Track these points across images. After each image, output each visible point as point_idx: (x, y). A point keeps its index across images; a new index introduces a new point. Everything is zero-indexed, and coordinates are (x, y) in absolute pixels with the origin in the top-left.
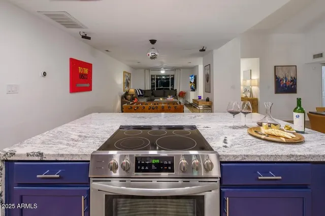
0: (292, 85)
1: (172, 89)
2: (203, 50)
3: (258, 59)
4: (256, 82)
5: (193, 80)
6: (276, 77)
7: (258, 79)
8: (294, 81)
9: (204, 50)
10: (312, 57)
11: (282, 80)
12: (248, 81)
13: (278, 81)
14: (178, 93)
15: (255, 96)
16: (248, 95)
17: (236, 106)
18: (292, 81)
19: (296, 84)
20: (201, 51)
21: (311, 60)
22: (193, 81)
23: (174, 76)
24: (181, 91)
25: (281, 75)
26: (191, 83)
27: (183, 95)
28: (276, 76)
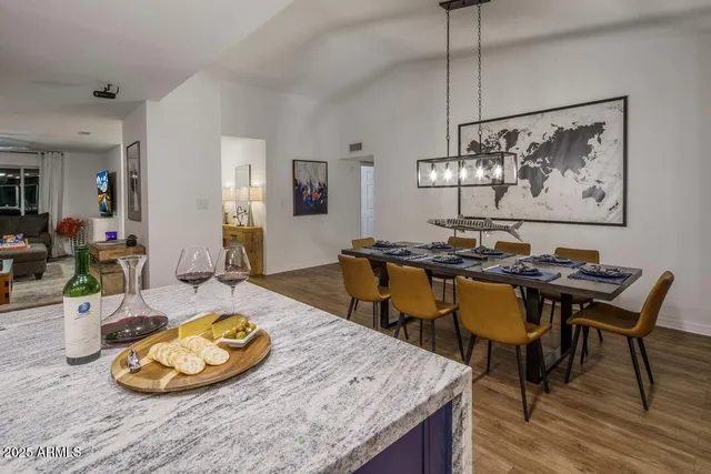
0: (320, 199)
1: (32, 213)
2: (106, 94)
3: (264, 141)
4: (259, 193)
5: (105, 184)
6: (296, 183)
7: (263, 187)
8: (323, 190)
9: (112, 96)
10: (348, 148)
11: (305, 188)
12: (245, 190)
13: (298, 189)
14: (54, 222)
15: (258, 222)
16: (245, 221)
17: (202, 259)
18: (321, 190)
19: (326, 197)
20: (98, 94)
21: (346, 153)
22: (104, 188)
23: (37, 171)
24: (65, 216)
25: (303, 179)
26: (100, 192)
27: (72, 228)
28: (295, 180)
